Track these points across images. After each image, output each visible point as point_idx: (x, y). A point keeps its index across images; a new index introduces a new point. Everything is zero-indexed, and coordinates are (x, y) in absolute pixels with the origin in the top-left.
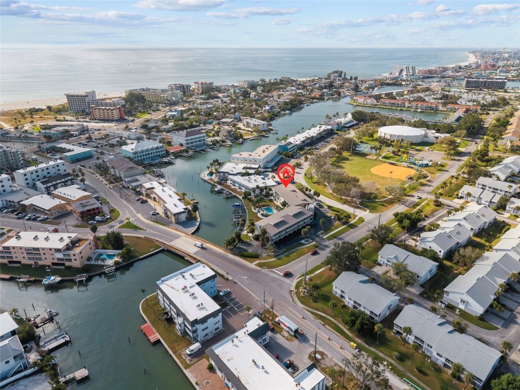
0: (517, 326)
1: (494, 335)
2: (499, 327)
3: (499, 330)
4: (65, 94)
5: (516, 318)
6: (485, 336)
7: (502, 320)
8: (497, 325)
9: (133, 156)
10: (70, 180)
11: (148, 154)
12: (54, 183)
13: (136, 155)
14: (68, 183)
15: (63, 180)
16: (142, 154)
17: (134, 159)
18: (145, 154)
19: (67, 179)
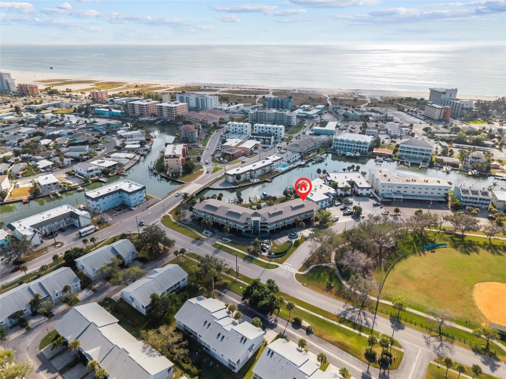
0: (36, 368)
1: (33, 342)
2: (42, 350)
3: (38, 349)
4: (430, 89)
5: (48, 372)
6: (36, 335)
7: (50, 357)
8: (45, 349)
9: (334, 142)
10: (268, 139)
11: (349, 145)
12: (258, 137)
13: (336, 142)
14: (267, 141)
15: (264, 137)
16: (342, 143)
17: (333, 145)
18: (344, 143)
19: (267, 137)
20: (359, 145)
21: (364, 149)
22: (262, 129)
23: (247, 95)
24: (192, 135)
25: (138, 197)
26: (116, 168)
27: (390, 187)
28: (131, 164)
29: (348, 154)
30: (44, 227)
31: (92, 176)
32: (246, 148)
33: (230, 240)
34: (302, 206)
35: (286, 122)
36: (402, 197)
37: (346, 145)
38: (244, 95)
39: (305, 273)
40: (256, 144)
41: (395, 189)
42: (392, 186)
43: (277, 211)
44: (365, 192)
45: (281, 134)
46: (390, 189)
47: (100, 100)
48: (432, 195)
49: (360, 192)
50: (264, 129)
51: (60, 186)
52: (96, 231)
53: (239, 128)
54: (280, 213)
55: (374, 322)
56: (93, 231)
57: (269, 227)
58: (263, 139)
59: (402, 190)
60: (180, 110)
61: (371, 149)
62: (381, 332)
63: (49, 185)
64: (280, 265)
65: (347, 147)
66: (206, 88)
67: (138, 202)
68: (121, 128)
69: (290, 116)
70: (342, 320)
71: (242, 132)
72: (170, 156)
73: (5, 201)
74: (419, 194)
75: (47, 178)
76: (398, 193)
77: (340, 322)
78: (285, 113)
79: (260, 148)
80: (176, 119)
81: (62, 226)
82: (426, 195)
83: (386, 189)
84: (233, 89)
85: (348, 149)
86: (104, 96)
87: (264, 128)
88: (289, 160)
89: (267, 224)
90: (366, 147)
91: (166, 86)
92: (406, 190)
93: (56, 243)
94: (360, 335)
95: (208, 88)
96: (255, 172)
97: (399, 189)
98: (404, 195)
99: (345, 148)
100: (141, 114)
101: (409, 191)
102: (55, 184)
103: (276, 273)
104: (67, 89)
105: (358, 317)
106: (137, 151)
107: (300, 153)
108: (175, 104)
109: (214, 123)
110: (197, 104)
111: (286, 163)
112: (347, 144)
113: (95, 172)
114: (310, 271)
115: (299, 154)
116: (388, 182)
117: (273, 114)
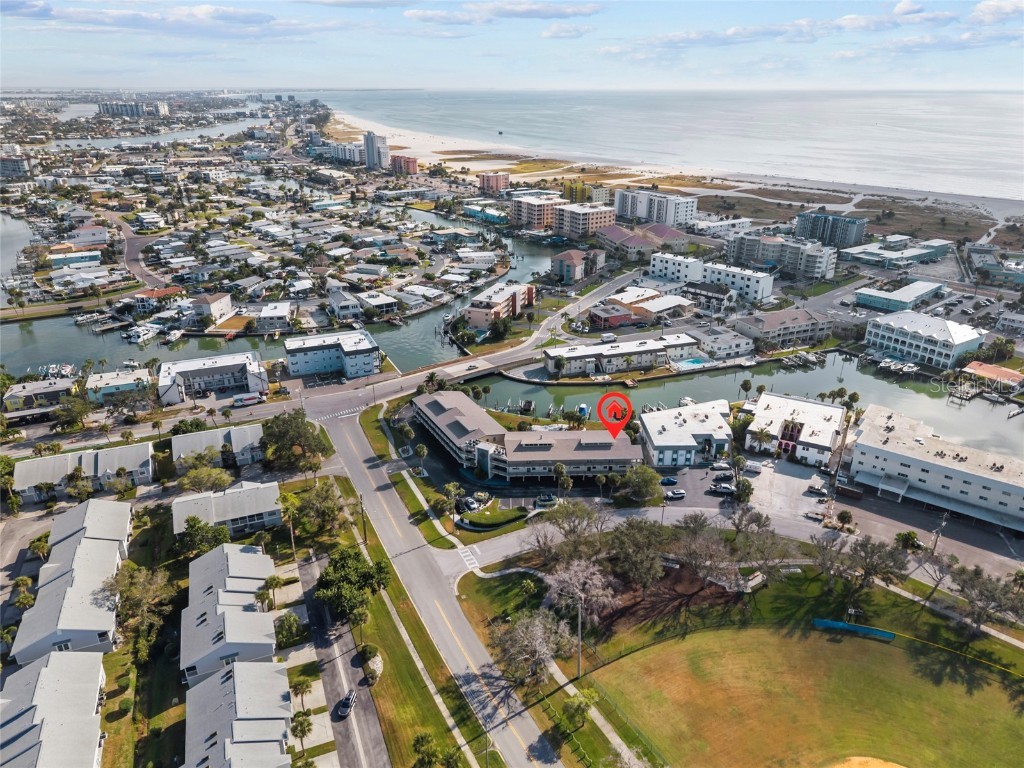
9: (869, 328)
10: (717, 299)
11: (904, 343)
12: (698, 291)
13: (874, 331)
14: (714, 301)
15: (710, 294)
16: (887, 335)
17: (867, 336)
18: (894, 336)
19: (716, 295)
20: (930, 347)
21: (942, 360)
22: (719, 276)
23: (794, 203)
24: (568, 271)
25: (360, 364)
26: (393, 310)
27: (881, 460)
28: (425, 308)
29: (886, 362)
30: (198, 379)
31: (345, 317)
32: (647, 311)
33: (426, 474)
34: (606, 446)
35: (802, 267)
36: (902, 492)
37: (897, 341)
38: (788, 203)
39: (488, 576)
40: (679, 306)
41: (894, 469)
42: (887, 457)
43: (543, 442)
44: (812, 456)
45: (756, 292)
46: (880, 463)
47: (491, 192)
48: (1001, 508)
49: (800, 452)
50: (722, 277)
51: (289, 323)
52: (260, 403)
53: (671, 268)
54: (547, 447)
55: (504, 721)
56: (256, 401)
57: (510, 469)
58: (706, 297)
59: (914, 475)
60: (594, 221)
61: (962, 362)
62: (497, 745)
63: (272, 318)
64: (460, 546)
65: (899, 346)
66: (715, 181)
67: (361, 373)
68: (469, 245)
69: (816, 257)
70: (450, 690)
71: (678, 278)
72: (481, 303)
73: (206, 331)
74: (962, 497)
75: (276, 308)
76: (902, 478)
77: (442, 691)
78: (803, 247)
79: (688, 315)
80: (580, 237)
81: (227, 384)
82: (982, 503)
83: (869, 462)
84: (775, 188)
85: (901, 351)
86: (502, 183)
87: (723, 274)
88: (716, 349)
89: (505, 462)
90: (947, 356)
91: (639, 173)
92: (923, 476)
93: (195, 407)
94: (449, 730)
95: (719, 182)
96: (609, 362)
97: (904, 470)
98: (911, 488)
99: (895, 349)
100: (529, 223)
101: (934, 483)
102: (280, 318)
103: (436, 558)
104: (463, 168)
105: (488, 697)
106: (454, 287)
107: (756, 340)
108: (592, 207)
109: (639, 253)
110: (650, 212)
111: (706, 356)
112: (901, 339)
113: (352, 311)
114: (501, 576)
115: (751, 341)
116: (880, 446)
117: (774, 246)
